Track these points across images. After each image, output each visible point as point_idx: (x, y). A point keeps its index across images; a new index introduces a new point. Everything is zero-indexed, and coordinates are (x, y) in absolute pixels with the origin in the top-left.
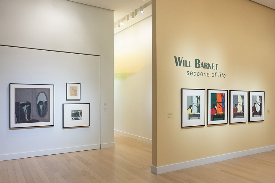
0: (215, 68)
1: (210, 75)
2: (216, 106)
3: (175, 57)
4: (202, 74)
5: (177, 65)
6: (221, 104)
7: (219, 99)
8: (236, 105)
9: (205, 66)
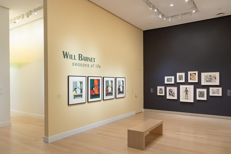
0: (93, 61)
1: (90, 66)
2: (94, 88)
3: (63, 52)
4: (84, 65)
5: (64, 58)
6: (97, 87)
7: (96, 83)
8: (107, 87)
9: (86, 59)
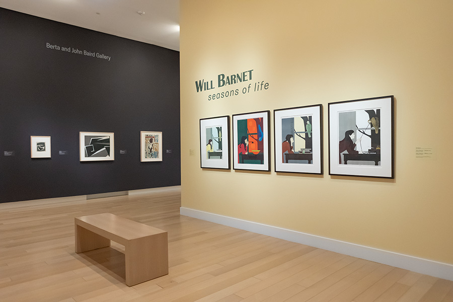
0: (247, 78)
1: (240, 92)
2: (246, 141)
3: (196, 82)
4: (227, 94)
5: (198, 91)
6: (256, 136)
7: (252, 128)
9: (232, 80)
